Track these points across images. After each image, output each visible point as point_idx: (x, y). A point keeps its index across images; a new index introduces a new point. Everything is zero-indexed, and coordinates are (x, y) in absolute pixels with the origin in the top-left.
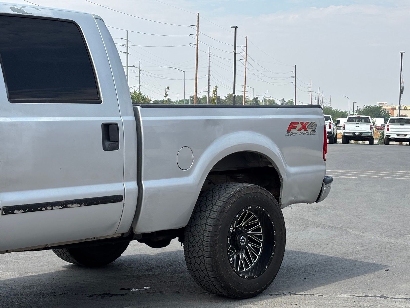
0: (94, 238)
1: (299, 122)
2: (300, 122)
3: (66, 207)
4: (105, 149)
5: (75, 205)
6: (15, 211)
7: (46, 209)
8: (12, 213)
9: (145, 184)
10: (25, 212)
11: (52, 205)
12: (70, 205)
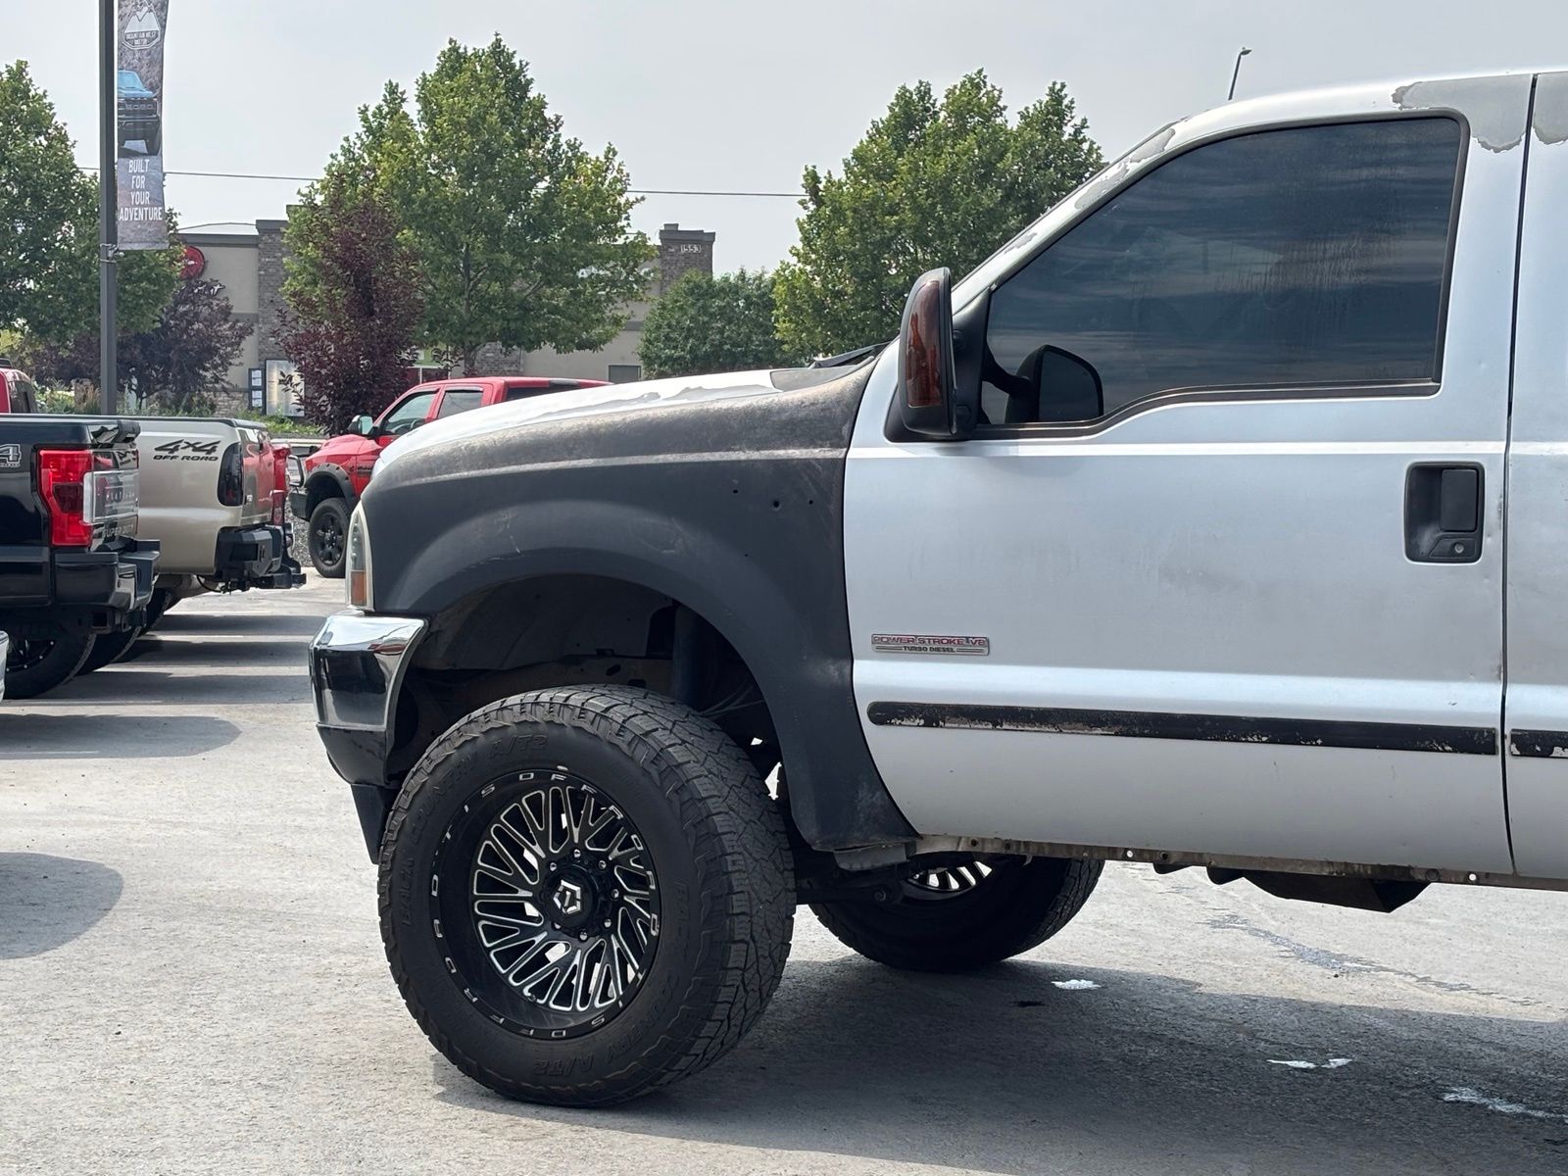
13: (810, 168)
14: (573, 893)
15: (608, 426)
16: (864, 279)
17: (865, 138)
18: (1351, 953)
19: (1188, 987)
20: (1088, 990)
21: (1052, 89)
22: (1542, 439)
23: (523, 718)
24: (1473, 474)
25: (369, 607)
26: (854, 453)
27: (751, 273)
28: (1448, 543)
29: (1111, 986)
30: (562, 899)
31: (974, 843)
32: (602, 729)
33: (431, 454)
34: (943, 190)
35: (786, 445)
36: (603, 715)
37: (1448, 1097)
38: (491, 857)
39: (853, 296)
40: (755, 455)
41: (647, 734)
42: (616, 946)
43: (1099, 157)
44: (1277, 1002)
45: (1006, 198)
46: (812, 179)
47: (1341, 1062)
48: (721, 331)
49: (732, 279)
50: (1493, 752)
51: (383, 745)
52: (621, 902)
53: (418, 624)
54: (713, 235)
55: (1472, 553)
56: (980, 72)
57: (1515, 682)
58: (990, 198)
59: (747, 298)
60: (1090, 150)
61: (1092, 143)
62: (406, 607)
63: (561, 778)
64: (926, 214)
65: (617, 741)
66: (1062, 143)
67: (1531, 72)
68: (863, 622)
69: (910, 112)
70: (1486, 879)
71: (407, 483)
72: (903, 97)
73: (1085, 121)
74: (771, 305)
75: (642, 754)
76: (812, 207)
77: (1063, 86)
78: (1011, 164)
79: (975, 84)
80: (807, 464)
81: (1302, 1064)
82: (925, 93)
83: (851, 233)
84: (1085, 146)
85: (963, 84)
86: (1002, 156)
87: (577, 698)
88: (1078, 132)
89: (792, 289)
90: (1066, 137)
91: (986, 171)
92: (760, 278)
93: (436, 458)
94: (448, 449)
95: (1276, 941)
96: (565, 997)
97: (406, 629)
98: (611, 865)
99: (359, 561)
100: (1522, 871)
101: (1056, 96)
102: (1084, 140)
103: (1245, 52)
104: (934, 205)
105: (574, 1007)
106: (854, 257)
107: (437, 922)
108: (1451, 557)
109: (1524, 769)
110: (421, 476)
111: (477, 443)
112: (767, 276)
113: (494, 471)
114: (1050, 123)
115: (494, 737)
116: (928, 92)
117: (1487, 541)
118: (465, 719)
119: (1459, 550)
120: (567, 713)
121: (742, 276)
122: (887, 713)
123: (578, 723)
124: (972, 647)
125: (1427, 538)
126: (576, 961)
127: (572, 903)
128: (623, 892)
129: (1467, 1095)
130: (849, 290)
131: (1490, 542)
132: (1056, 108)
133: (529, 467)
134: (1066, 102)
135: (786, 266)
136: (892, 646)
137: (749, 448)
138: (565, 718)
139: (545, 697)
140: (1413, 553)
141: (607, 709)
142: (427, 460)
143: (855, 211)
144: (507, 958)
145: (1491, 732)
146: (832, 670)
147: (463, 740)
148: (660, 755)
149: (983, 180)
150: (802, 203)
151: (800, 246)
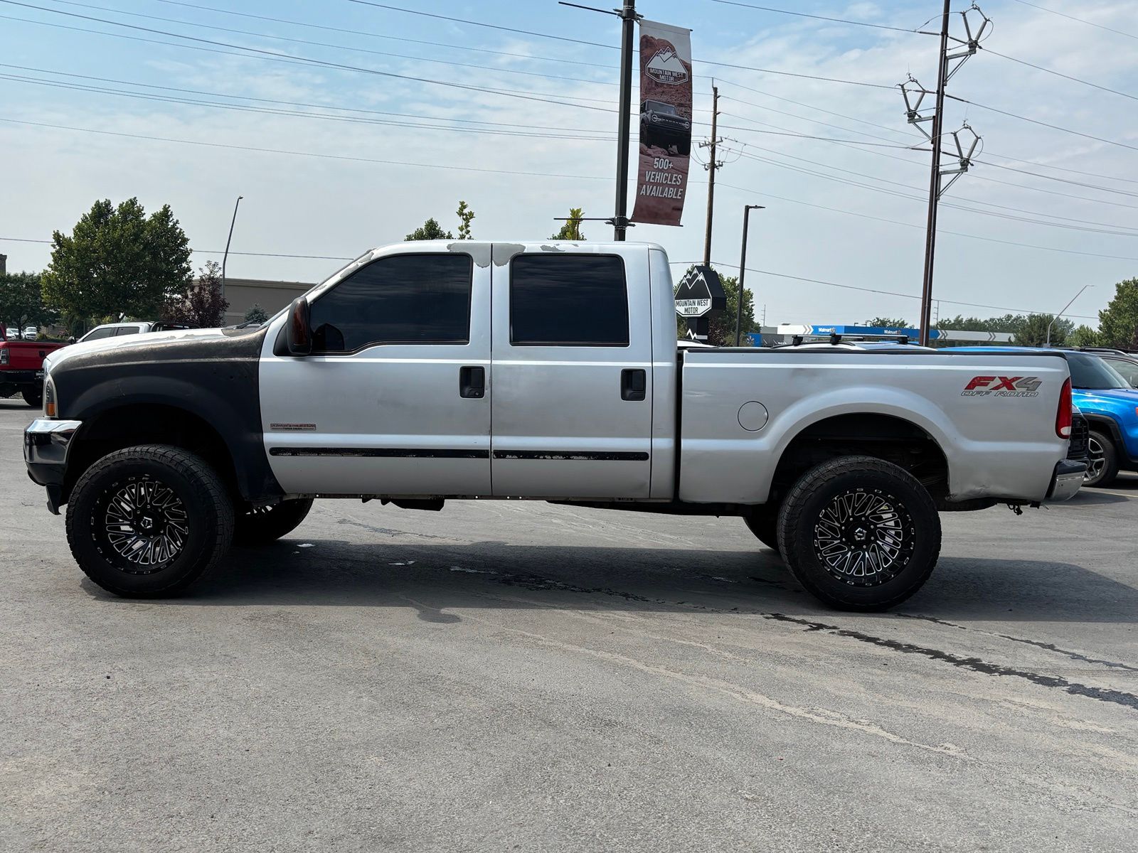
0: (632, 499)
1: (995, 377)
2: (999, 378)
3: (570, 459)
4: (624, 397)
5: (581, 457)
6: (508, 456)
7: (544, 458)
8: (504, 457)
9: (685, 443)
10: (519, 458)
11: (552, 454)
12: (575, 457)
13: (56, 231)
14: (149, 521)
15: (159, 348)
16: (82, 278)
17: (80, 221)
18: (393, 529)
19: (346, 543)
20: (311, 547)
21: (165, 207)
22: (502, 360)
23: (130, 457)
24: (481, 370)
25: (56, 416)
26: (262, 360)
27: (28, 273)
28: (474, 392)
29: (318, 545)
30: (144, 523)
31: (305, 495)
32: (164, 460)
33: (82, 357)
34: (117, 245)
35: (234, 357)
36: (163, 455)
37: (452, 570)
38: (112, 509)
39: (77, 285)
40: (222, 360)
41: (182, 461)
42: (166, 539)
43: (183, 235)
44: (379, 546)
45: (144, 248)
46: (57, 237)
47: (412, 562)
48: (15, 297)
49: (19, 275)
50: (488, 457)
51: (64, 469)
52: (168, 523)
53: (79, 423)
54: (6, 256)
55: (481, 395)
56: (135, 198)
57: (495, 435)
58: (137, 247)
59: (27, 284)
60: (180, 232)
61: (181, 229)
62: (74, 416)
63: (147, 479)
64: (110, 253)
65: (170, 464)
66: (168, 228)
67: (490, 242)
68: (266, 419)
69: (101, 211)
70: (481, 497)
71: (72, 369)
72: (98, 205)
73: (177, 221)
74: (39, 287)
75: (180, 470)
76: (58, 248)
77: (169, 206)
78: (147, 235)
79: (133, 202)
80: (243, 363)
81: (400, 564)
82: (108, 204)
83: (77, 260)
84: (178, 231)
85: (127, 202)
86: (142, 232)
87: (152, 449)
88: (175, 224)
89: (49, 281)
90: (169, 226)
91: (136, 237)
92: (32, 275)
93: (85, 360)
94: (89, 356)
95: (365, 526)
96: (145, 559)
97: (74, 424)
98: (163, 510)
99: (51, 400)
100: (494, 494)
101: (166, 209)
102: (177, 228)
103: (241, 198)
104: (113, 250)
105: (150, 563)
106: (78, 269)
107: (93, 534)
108: (475, 396)
109: (498, 462)
110: (78, 366)
111: (103, 354)
112: (36, 275)
113: (112, 365)
114: (163, 220)
115: (118, 465)
116: (110, 203)
117: (486, 391)
118: (103, 458)
119: (477, 394)
120: (148, 455)
121: (24, 274)
122: (277, 451)
123: (153, 458)
124: (310, 428)
125: (467, 390)
126: (150, 546)
127: (149, 524)
128: (168, 520)
129: (457, 569)
130: (76, 283)
131: (487, 392)
132: (165, 215)
133: (127, 363)
134: (170, 213)
135: (46, 271)
136: (277, 428)
137: (220, 357)
138: (148, 456)
139: (138, 449)
140: (462, 395)
141: (165, 453)
142: (80, 360)
143: (78, 250)
144: (120, 547)
145: (488, 451)
146: (255, 437)
147: (103, 466)
148: (188, 469)
149: (135, 240)
150: (54, 246)
151: (52, 263)
